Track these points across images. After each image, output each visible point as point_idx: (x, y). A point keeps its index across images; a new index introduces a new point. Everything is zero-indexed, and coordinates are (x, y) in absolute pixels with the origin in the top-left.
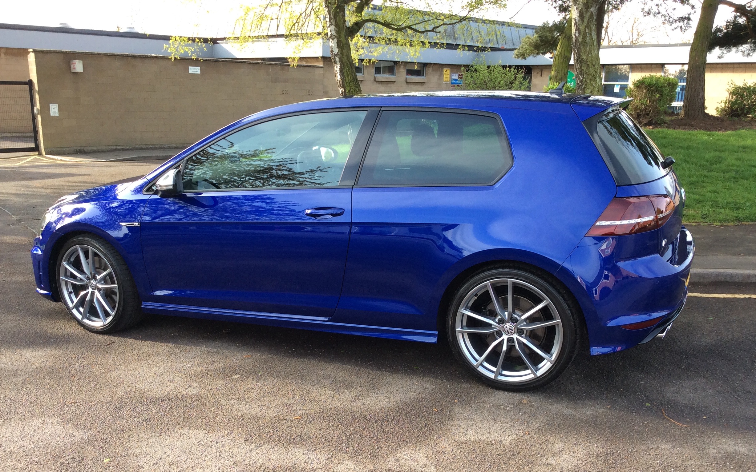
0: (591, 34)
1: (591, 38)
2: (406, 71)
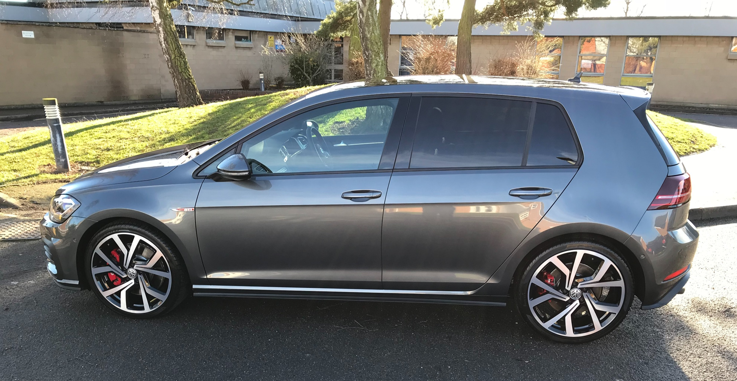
0: (373, 16)
2: (234, 37)
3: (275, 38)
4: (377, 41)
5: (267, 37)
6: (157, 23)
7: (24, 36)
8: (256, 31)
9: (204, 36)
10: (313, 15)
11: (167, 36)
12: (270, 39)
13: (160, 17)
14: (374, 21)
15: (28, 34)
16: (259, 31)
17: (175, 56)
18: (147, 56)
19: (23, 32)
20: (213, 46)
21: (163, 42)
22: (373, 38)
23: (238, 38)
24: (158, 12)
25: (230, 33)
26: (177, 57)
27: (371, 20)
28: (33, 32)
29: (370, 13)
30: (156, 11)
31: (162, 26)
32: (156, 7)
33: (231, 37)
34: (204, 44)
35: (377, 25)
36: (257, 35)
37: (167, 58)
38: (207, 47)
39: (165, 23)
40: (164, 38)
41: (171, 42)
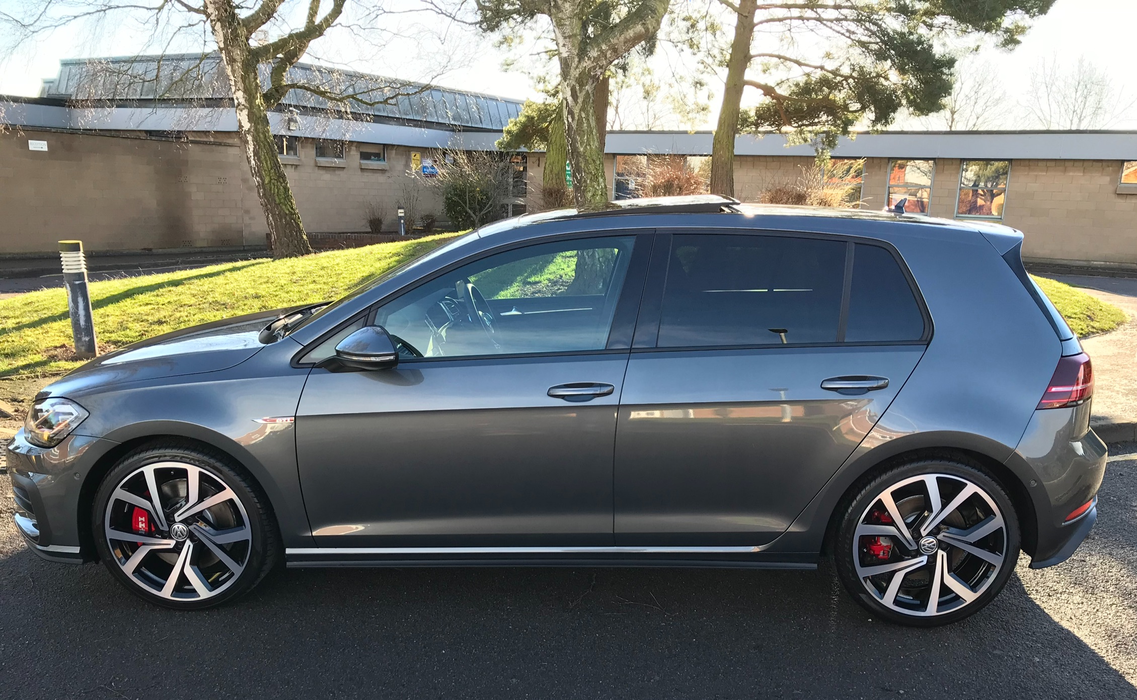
0: (588, 120)
1: (589, 125)
2: (359, 154)
3: (422, 157)
4: (595, 158)
5: (410, 155)
6: (244, 129)
7: (31, 148)
8: (393, 146)
9: (314, 152)
10: (481, 122)
11: (259, 148)
12: (415, 158)
13: (249, 121)
14: (591, 128)
15: (38, 145)
16: (398, 146)
17: (271, 179)
18: (222, 181)
19: (29, 141)
20: (326, 167)
21: (252, 157)
22: (587, 154)
23: (365, 156)
24: (247, 113)
25: (353, 148)
26: (273, 181)
27: (585, 125)
28: (46, 142)
29: (583, 115)
30: (244, 111)
31: (252, 134)
32: (243, 105)
33: (355, 154)
34: (312, 163)
35: (594, 133)
36: (394, 152)
37: (258, 182)
38: (317, 168)
39: (256, 130)
40: (254, 151)
41: (265, 158)
